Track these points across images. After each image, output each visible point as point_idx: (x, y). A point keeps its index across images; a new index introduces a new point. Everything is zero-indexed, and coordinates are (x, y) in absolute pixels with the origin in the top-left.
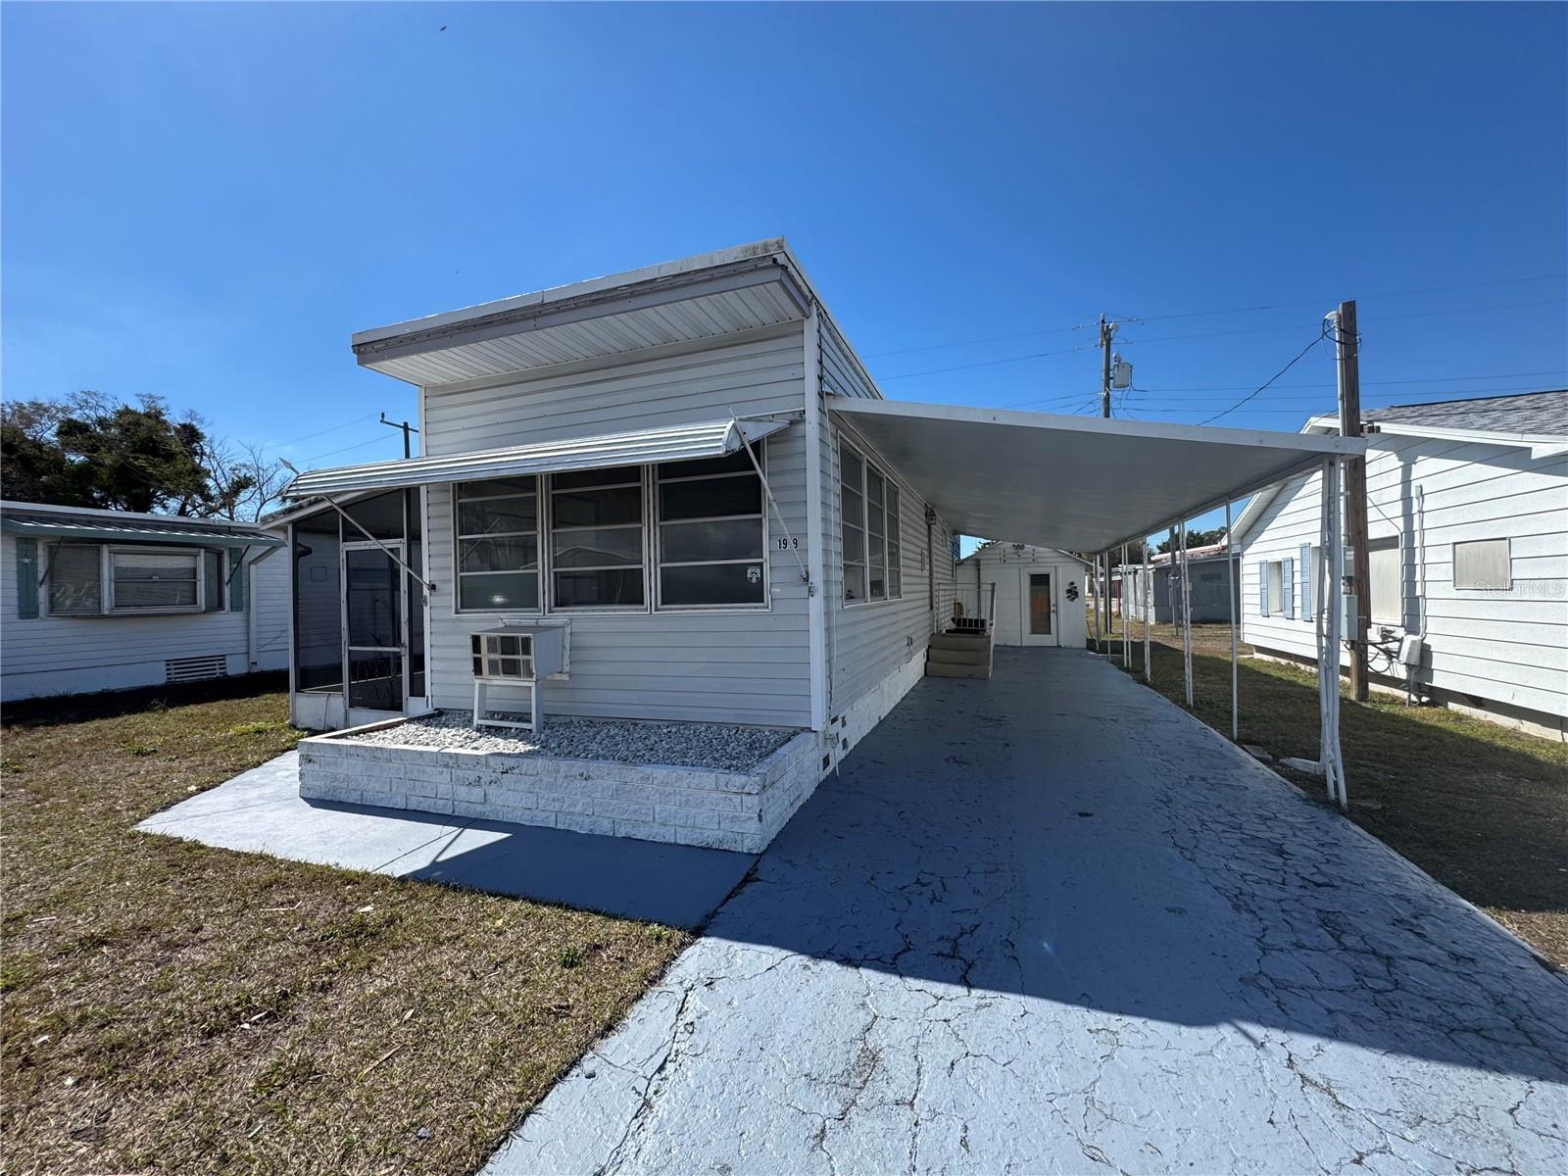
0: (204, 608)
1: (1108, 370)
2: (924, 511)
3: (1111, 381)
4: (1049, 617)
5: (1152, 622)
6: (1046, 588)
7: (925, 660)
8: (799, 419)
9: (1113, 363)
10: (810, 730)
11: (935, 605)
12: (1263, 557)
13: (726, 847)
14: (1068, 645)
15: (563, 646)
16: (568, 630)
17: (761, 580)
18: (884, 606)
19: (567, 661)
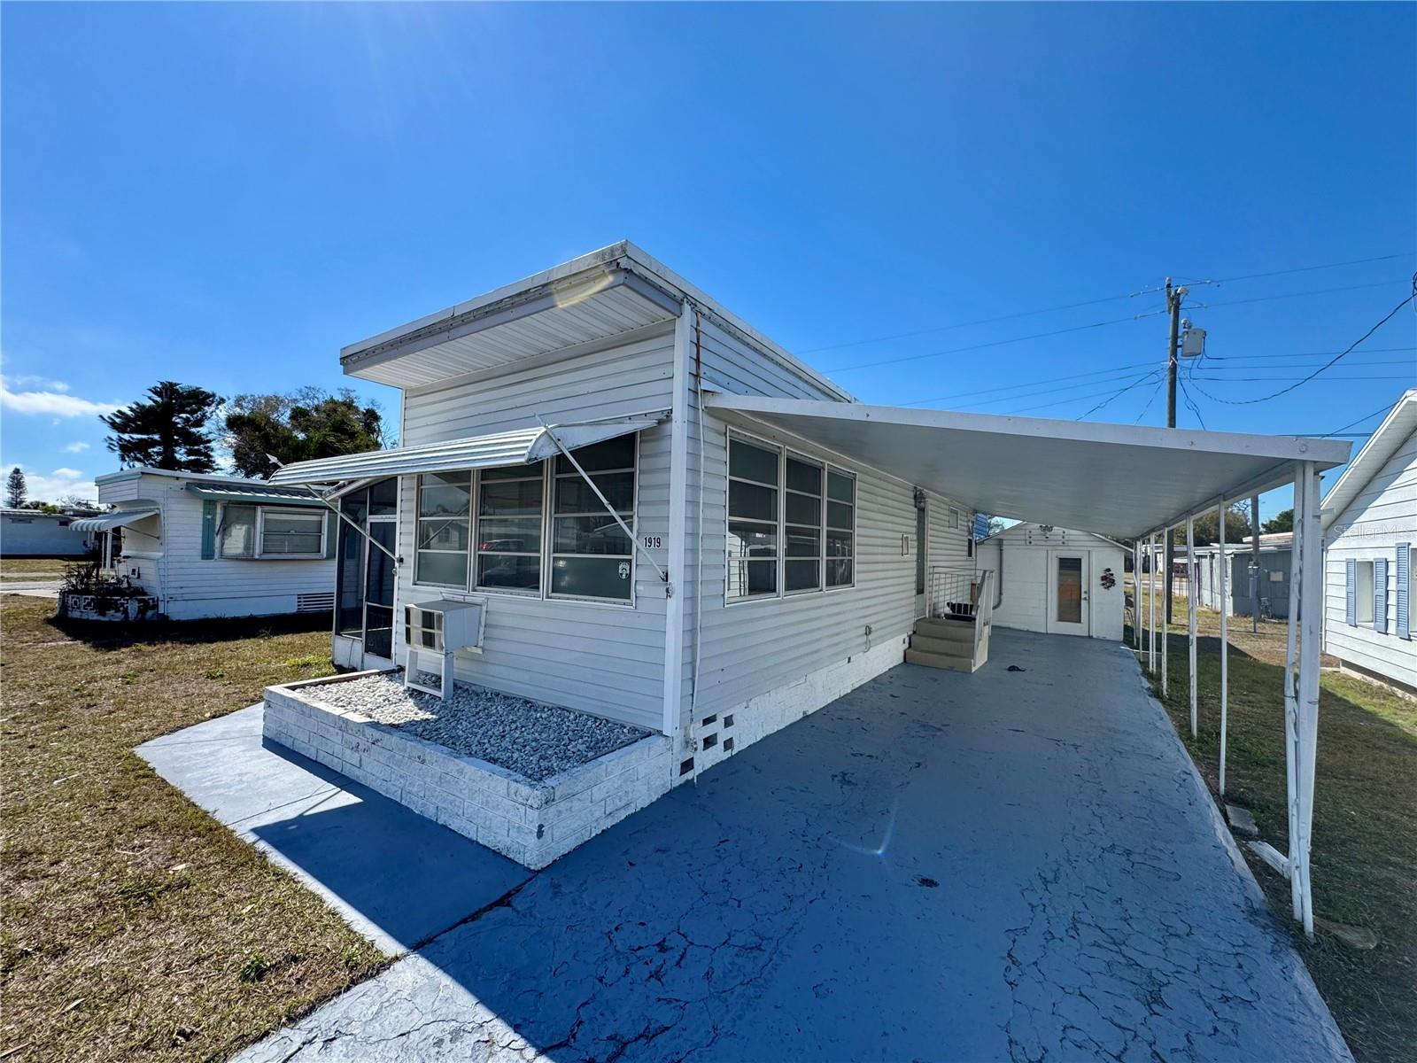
0: (325, 556)
1: (1175, 337)
2: (912, 494)
3: (1179, 350)
4: (1080, 605)
5: (1229, 613)
6: (1076, 572)
7: (907, 645)
8: (666, 418)
9: (1181, 330)
10: (660, 733)
11: (927, 589)
12: (1352, 556)
13: (511, 856)
14: (1101, 636)
15: (480, 623)
16: (484, 608)
17: (629, 576)
18: (821, 597)
19: (481, 637)
